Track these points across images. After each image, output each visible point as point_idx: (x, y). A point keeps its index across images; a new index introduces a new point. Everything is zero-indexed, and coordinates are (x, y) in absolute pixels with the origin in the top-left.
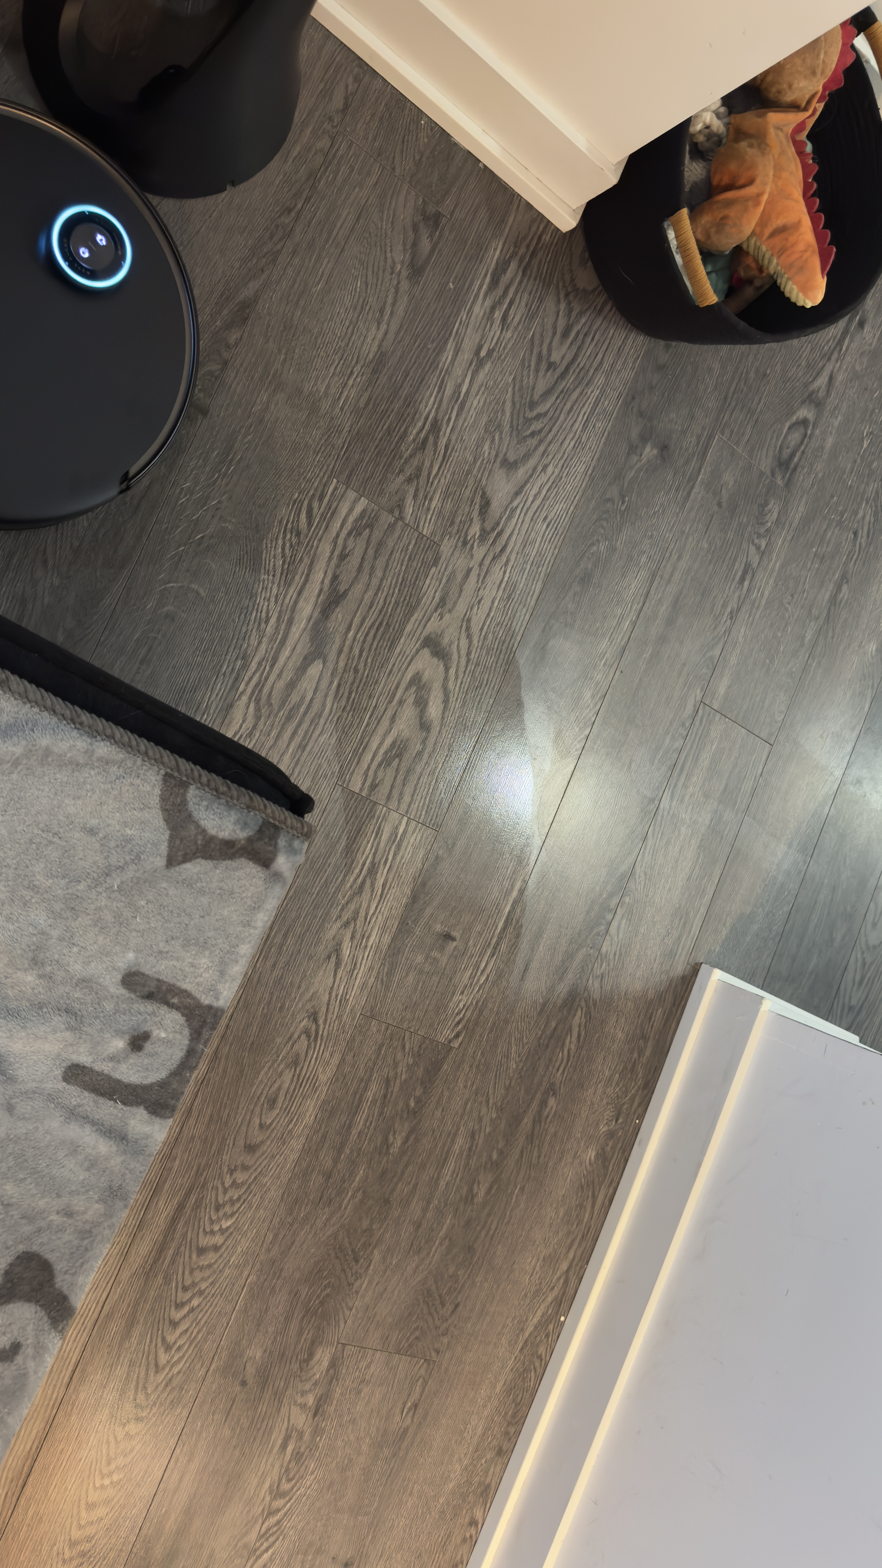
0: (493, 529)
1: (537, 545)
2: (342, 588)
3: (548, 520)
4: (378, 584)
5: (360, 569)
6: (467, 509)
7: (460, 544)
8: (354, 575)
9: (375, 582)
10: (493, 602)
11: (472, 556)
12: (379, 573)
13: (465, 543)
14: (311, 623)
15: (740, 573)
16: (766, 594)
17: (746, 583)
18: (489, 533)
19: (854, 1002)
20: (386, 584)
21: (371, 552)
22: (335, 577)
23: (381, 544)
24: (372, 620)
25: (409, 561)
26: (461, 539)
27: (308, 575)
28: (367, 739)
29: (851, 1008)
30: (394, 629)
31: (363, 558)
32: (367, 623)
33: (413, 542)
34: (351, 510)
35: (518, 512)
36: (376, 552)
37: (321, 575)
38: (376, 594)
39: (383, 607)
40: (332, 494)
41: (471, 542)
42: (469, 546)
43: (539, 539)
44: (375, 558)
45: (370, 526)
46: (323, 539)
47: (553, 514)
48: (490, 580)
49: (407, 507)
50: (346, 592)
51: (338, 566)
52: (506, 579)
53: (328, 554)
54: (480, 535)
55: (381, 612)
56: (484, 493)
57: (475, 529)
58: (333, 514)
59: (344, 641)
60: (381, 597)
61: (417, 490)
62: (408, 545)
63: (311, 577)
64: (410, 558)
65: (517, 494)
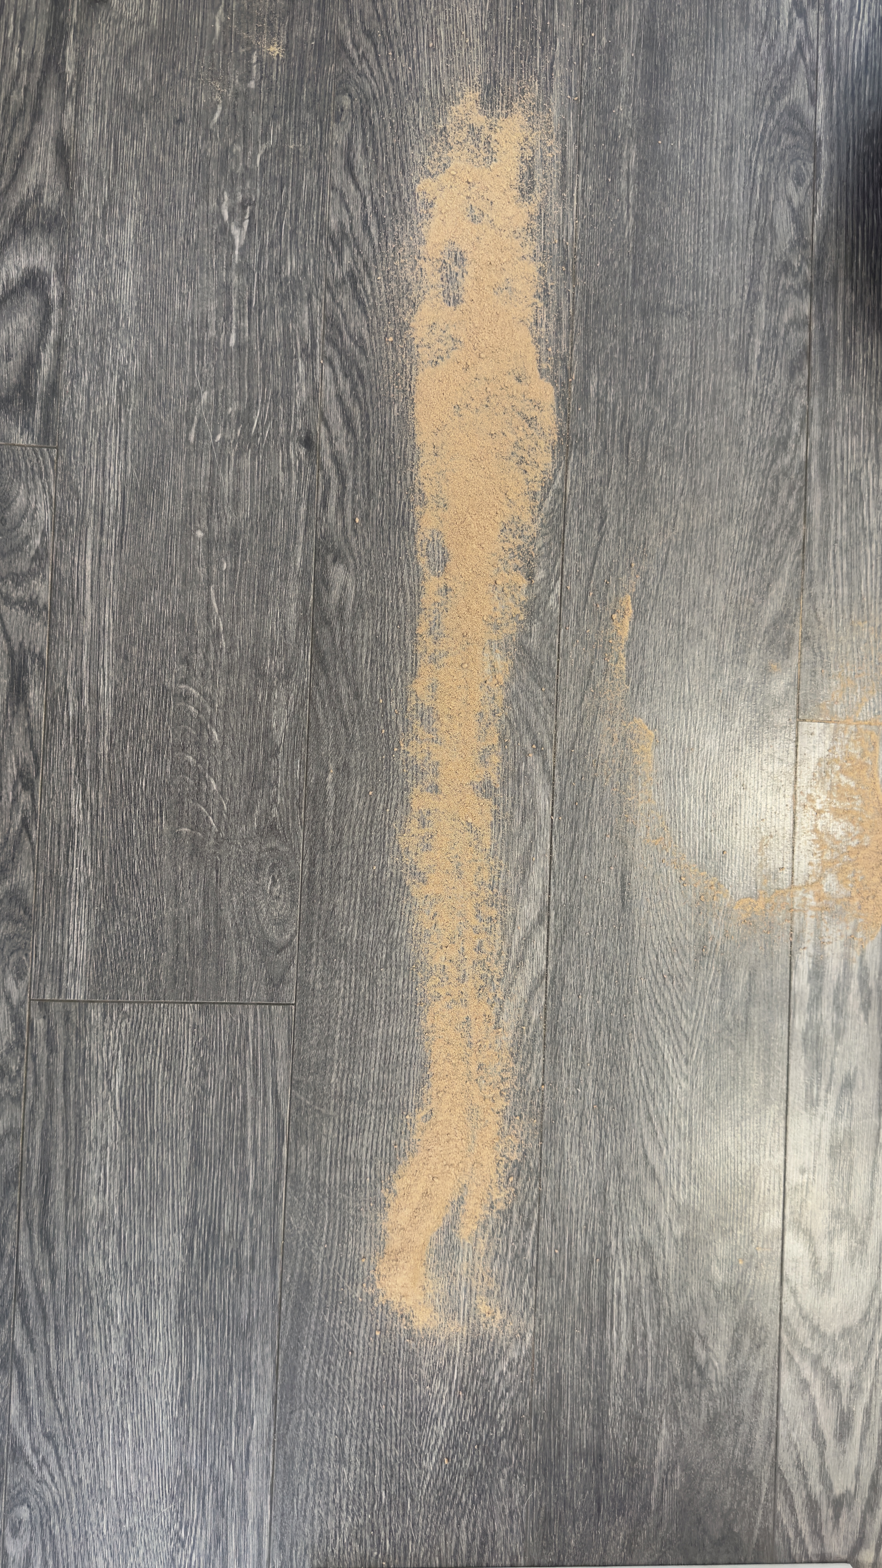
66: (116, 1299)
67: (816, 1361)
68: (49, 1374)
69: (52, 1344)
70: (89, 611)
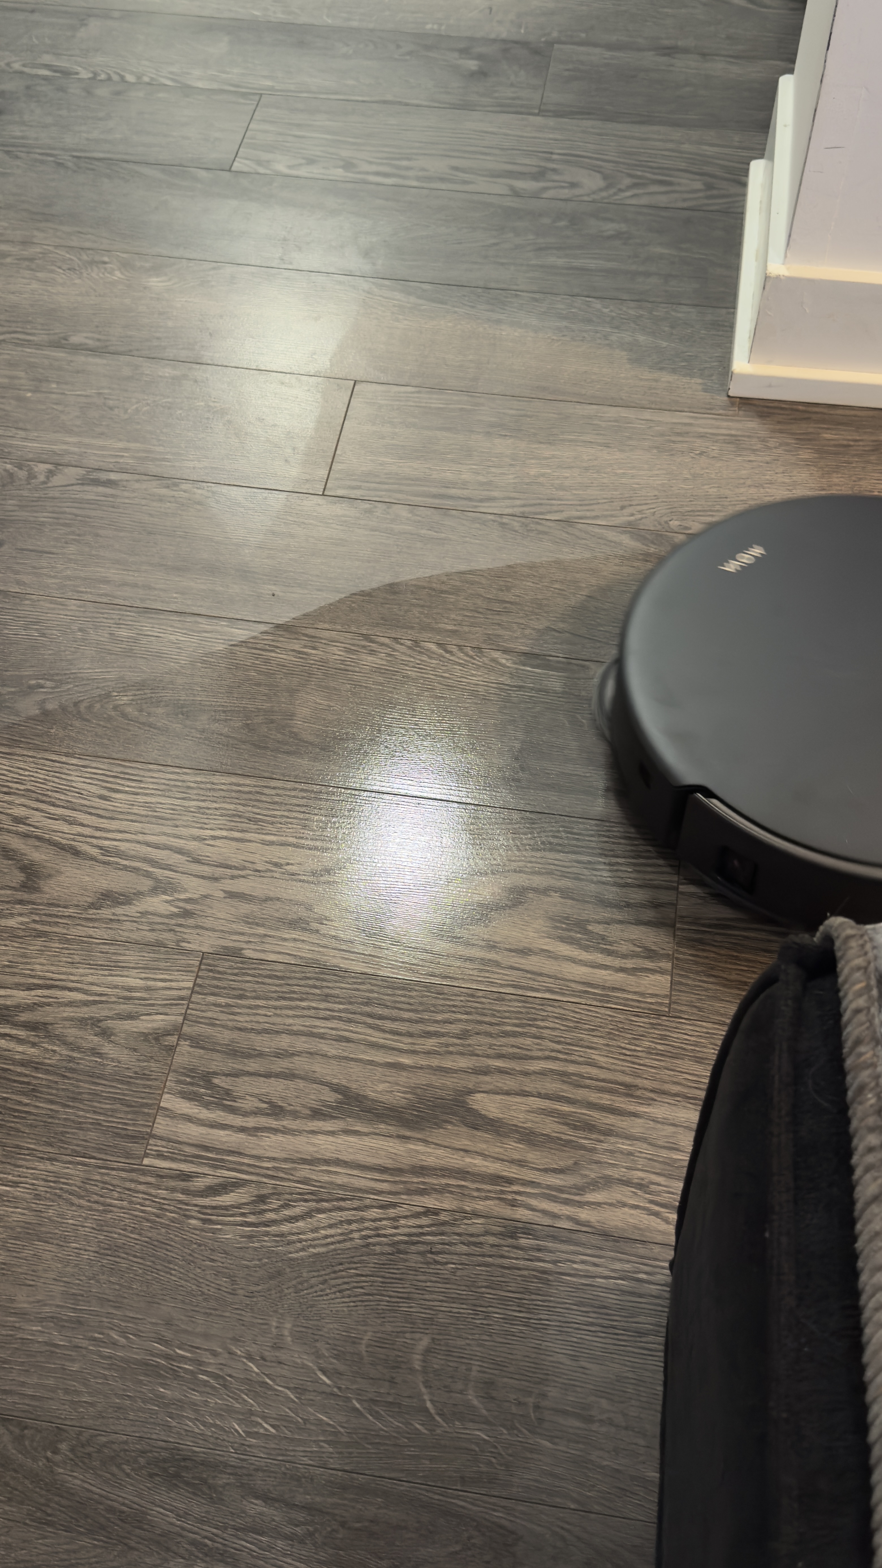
0: (148, 875)
1: (153, 800)
2: (331, 1097)
3: (105, 793)
4: (304, 1039)
5: (290, 1076)
6: (128, 925)
7: (191, 922)
8: (301, 1084)
9: (301, 1044)
10: (272, 843)
11: (206, 897)
12: (284, 1042)
13: (187, 914)
14: (408, 1133)
15: (101, 489)
16: (121, 445)
17: (113, 476)
18: (156, 880)
19: (698, 185)
20: (297, 1024)
21: (253, 1065)
22: (316, 1114)
23: (234, 1052)
24: (370, 1031)
25: (247, 998)
26: (181, 921)
27: (327, 1162)
28: (573, 985)
29: (709, 187)
30: (372, 991)
31: (268, 1075)
32: (377, 1037)
33: (211, 999)
34: (189, 1119)
35: (107, 843)
36: (249, 1056)
37: (320, 1140)
38: (322, 1036)
39: (340, 1019)
40: (173, 1160)
41: (181, 904)
42: (188, 907)
43: (141, 799)
44: (261, 1055)
45: (207, 1078)
46: (254, 1152)
47: (93, 789)
48: (236, 859)
49: (155, 1025)
50: (336, 1088)
51: (295, 1115)
52: (224, 833)
53: (280, 1138)
54: (164, 893)
55: (350, 1021)
56: (92, 906)
57: (158, 904)
58: (206, 1148)
59: (421, 1068)
60: (322, 1027)
61: (122, 1017)
62: (219, 1005)
63: (328, 1155)
64: (240, 997)
65: (76, 853)
66: (533, 472)
67: (620, 190)
68: (581, 505)
69: (559, 502)
70: (65, 447)
